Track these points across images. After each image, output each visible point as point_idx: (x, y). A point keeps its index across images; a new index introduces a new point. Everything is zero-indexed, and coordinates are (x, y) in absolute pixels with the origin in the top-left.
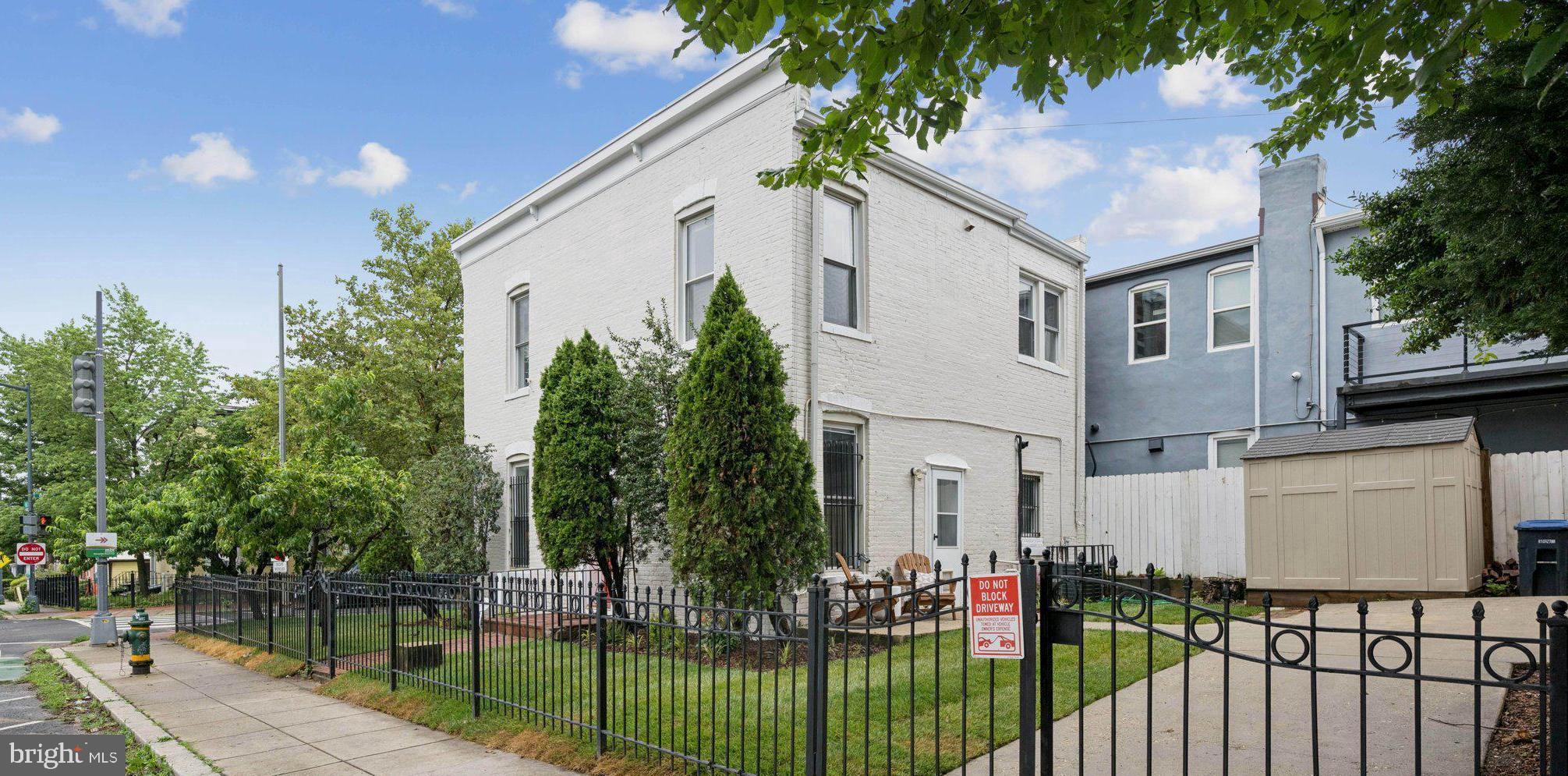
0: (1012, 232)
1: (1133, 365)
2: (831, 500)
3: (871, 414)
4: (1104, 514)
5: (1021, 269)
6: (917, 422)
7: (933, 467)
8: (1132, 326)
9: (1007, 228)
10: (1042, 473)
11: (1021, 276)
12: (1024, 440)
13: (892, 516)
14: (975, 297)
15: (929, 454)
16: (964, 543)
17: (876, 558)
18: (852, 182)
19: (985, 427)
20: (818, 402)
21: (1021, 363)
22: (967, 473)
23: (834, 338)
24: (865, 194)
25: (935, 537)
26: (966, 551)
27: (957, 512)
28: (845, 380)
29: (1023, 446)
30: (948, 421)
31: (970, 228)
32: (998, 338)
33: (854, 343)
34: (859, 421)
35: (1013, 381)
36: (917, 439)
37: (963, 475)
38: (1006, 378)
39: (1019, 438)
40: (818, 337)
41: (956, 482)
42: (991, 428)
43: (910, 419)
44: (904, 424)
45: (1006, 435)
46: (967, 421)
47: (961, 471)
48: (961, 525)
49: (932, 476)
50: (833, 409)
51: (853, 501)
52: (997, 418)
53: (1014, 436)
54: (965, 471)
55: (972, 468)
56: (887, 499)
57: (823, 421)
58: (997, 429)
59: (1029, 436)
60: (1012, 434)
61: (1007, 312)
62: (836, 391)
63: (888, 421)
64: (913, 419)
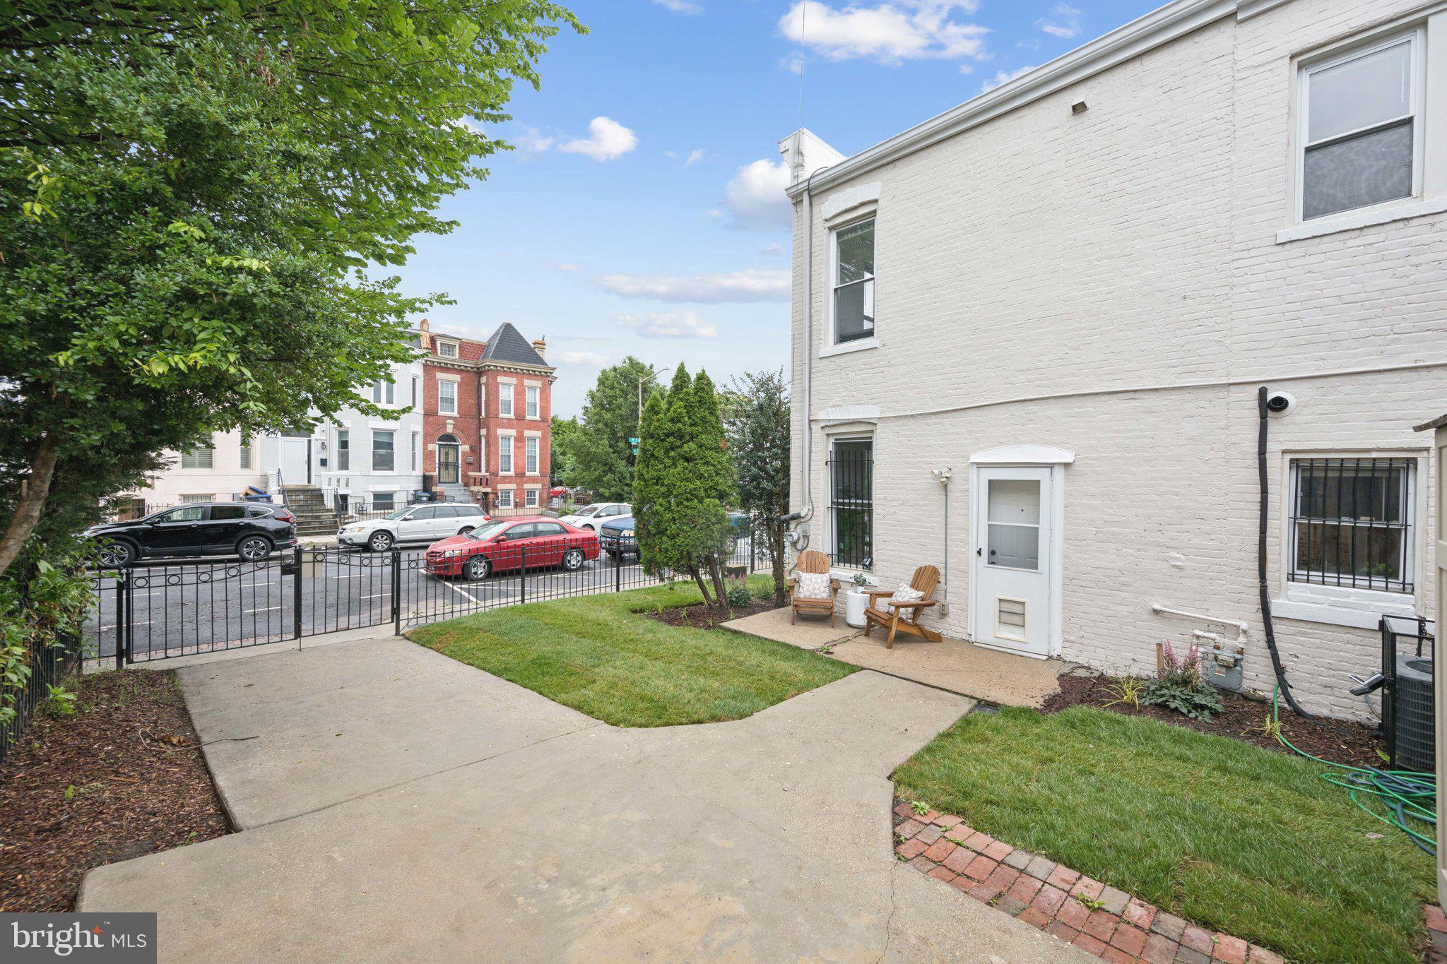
0: (1241, 16)
2: (843, 504)
3: (879, 418)
5: (1295, 56)
6: (958, 414)
9: (1231, 16)
11: (1304, 65)
12: (1270, 396)
13: (910, 523)
14: (1105, 198)
15: (980, 449)
16: (1065, 568)
17: (885, 564)
18: (856, 204)
19: (1135, 391)
20: (810, 421)
21: (1291, 242)
22: (1075, 468)
23: (832, 359)
24: (876, 201)
25: (979, 553)
26: (1068, 581)
27: (1038, 523)
28: (844, 394)
29: (1273, 406)
30: (1025, 401)
31: (1079, 109)
32: (1188, 231)
33: (856, 355)
34: (869, 428)
35: (1253, 287)
36: (957, 434)
37: (1059, 473)
38: (1227, 290)
39: (1263, 393)
40: (813, 365)
41: (1038, 482)
42: (1156, 390)
43: (943, 412)
44: (934, 420)
45: (1223, 393)
46: (1074, 393)
47: (1051, 466)
48: (1050, 542)
49: (978, 476)
50: (832, 423)
51: (870, 505)
52: (1182, 369)
53: (1255, 391)
54: (1067, 465)
55: (1093, 459)
56: (903, 504)
57: (828, 435)
58: (1179, 388)
59: (1336, 379)
60: (1248, 388)
61: (1226, 171)
62: (834, 406)
63: (905, 421)
64: (947, 411)
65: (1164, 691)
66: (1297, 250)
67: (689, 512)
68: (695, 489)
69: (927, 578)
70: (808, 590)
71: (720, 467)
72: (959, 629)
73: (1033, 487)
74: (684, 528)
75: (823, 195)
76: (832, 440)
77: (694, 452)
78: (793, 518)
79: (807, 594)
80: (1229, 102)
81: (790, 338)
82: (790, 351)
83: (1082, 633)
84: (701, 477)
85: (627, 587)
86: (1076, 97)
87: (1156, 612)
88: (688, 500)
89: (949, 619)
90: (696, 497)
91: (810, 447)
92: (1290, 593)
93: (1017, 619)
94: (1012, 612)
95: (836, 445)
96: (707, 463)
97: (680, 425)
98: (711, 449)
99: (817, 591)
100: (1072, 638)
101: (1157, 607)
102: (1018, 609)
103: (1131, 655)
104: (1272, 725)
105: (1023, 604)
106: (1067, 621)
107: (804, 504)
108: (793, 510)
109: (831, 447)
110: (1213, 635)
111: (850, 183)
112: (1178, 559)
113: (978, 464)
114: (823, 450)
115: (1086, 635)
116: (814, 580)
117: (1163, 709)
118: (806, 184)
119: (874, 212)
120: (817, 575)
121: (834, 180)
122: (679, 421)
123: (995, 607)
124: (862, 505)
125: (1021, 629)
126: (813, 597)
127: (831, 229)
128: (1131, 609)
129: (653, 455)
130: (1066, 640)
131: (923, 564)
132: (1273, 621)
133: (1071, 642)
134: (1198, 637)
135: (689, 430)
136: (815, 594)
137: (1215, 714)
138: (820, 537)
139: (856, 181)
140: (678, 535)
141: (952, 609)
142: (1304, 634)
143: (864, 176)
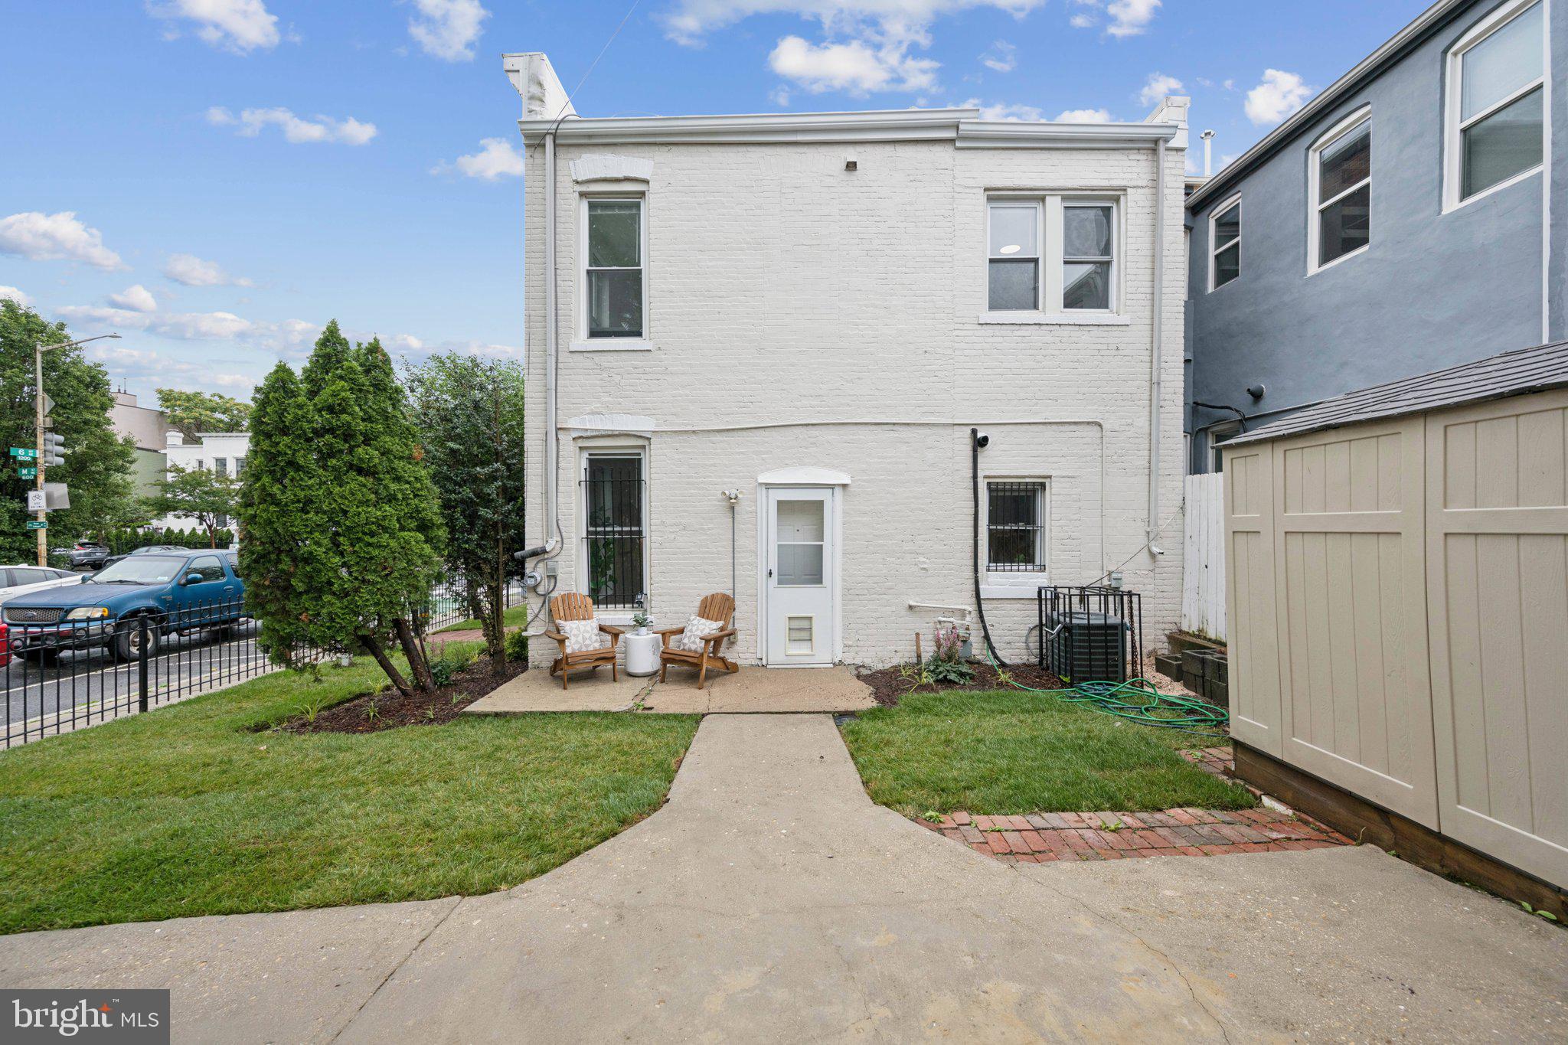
0: (958, 144)
1: (1318, 275)
2: (596, 533)
3: (653, 432)
4: (1203, 537)
5: (986, 190)
6: (744, 433)
7: (768, 486)
8: (1315, 207)
9: (952, 141)
10: (1050, 477)
11: (990, 199)
12: (980, 435)
13: (693, 549)
14: (870, 253)
15: (767, 470)
16: (844, 580)
17: (665, 598)
18: (620, 175)
19: (894, 424)
20: (558, 429)
21: (987, 324)
22: (851, 489)
23: (588, 355)
24: (646, 182)
25: (770, 573)
26: (847, 590)
27: (822, 540)
28: (607, 399)
29: (980, 443)
30: (807, 425)
31: (851, 166)
32: (928, 299)
33: (624, 355)
34: (640, 442)
35: (967, 352)
36: (743, 453)
37: (838, 491)
38: (950, 351)
39: (974, 432)
40: (560, 360)
41: (822, 502)
42: (908, 424)
43: (728, 430)
44: (718, 438)
45: (949, 430)
46: (849, 421)
47: (832, 487)
48: (833, 557)
49: (767, 497)
50: (589, 434)
51: (640, 532)
52: (925, 409)
53: (968, 431)
54: (844, 486)
55: (864, 481)
56: (685, 529)
57: (581, 448)
58: (923, 424)
59: (1010, 426)
60: (963, 428)
61: (950, 259)
62: (593, 413)
63: (685, 437)
64: (733, 430)
65: (941, 669)
66: (989, 330)
67: (375, 552)
68: (384, 518)
69: (719, 606)
70: (577, 642)
71: (418, 485)
72: (748, 655)
73: (819, 505)
74: (370, 577)
75: (572, 149)
76: (586, 455)
77: (377, 461)
78: (534, 554)
79: (576, 647)
80: (950, 207)
81: (523, 318)
82: (523, 336)
83: (857, 637)
84: (391, 499)
85: (163, 702)
86: (851, 154)
87: (911, 607)
88: (372, 534)
89: (736, 648)
90: (385, 529)
91: (557, 463)
92: (989, 580)
93: (804, 635)
94: (801, 629)
95: (591, 462)
96: (398, 479)
97: (345, 417)
98: (401, 458)
99: (588, 642)
100: (850, 643)
101: (912, 603)
102: (805, 624)
103: (893, 648)
104: (1004, 677)
105: (810, 618)
106: (846, 627)
107: (549, 534)
108: (531, 544)
109: (584, 464)
110: (952, 619)
111: (612, 148)
112: (924, 563)
113: (766, 484)
114: (575, 468)
115: (861, 638)
116: (582, 629)
117: (946, 682)
118: (554, 126)
119: (642, 194)
120: (583, 622)
121: (590, 136)
122: (344, 411)
123: (786, 624)
124: (631, 532)
125: (809, 643)
126: (584, 649)
127: (582, 195)
128: (894, 608)
129: (291, 463)
130: (845, 646)
131: (709, 593)
132: (982, 602)
133: (849, 646)
134: (940, 622)
135: (362, 426)
136: (587, 646)
137: (972, 677)
138: (573, 576)
139: (619, 149)
140: (357, 590)
141: (740, 636)
142: (996, 609)
143: (631, 147)
